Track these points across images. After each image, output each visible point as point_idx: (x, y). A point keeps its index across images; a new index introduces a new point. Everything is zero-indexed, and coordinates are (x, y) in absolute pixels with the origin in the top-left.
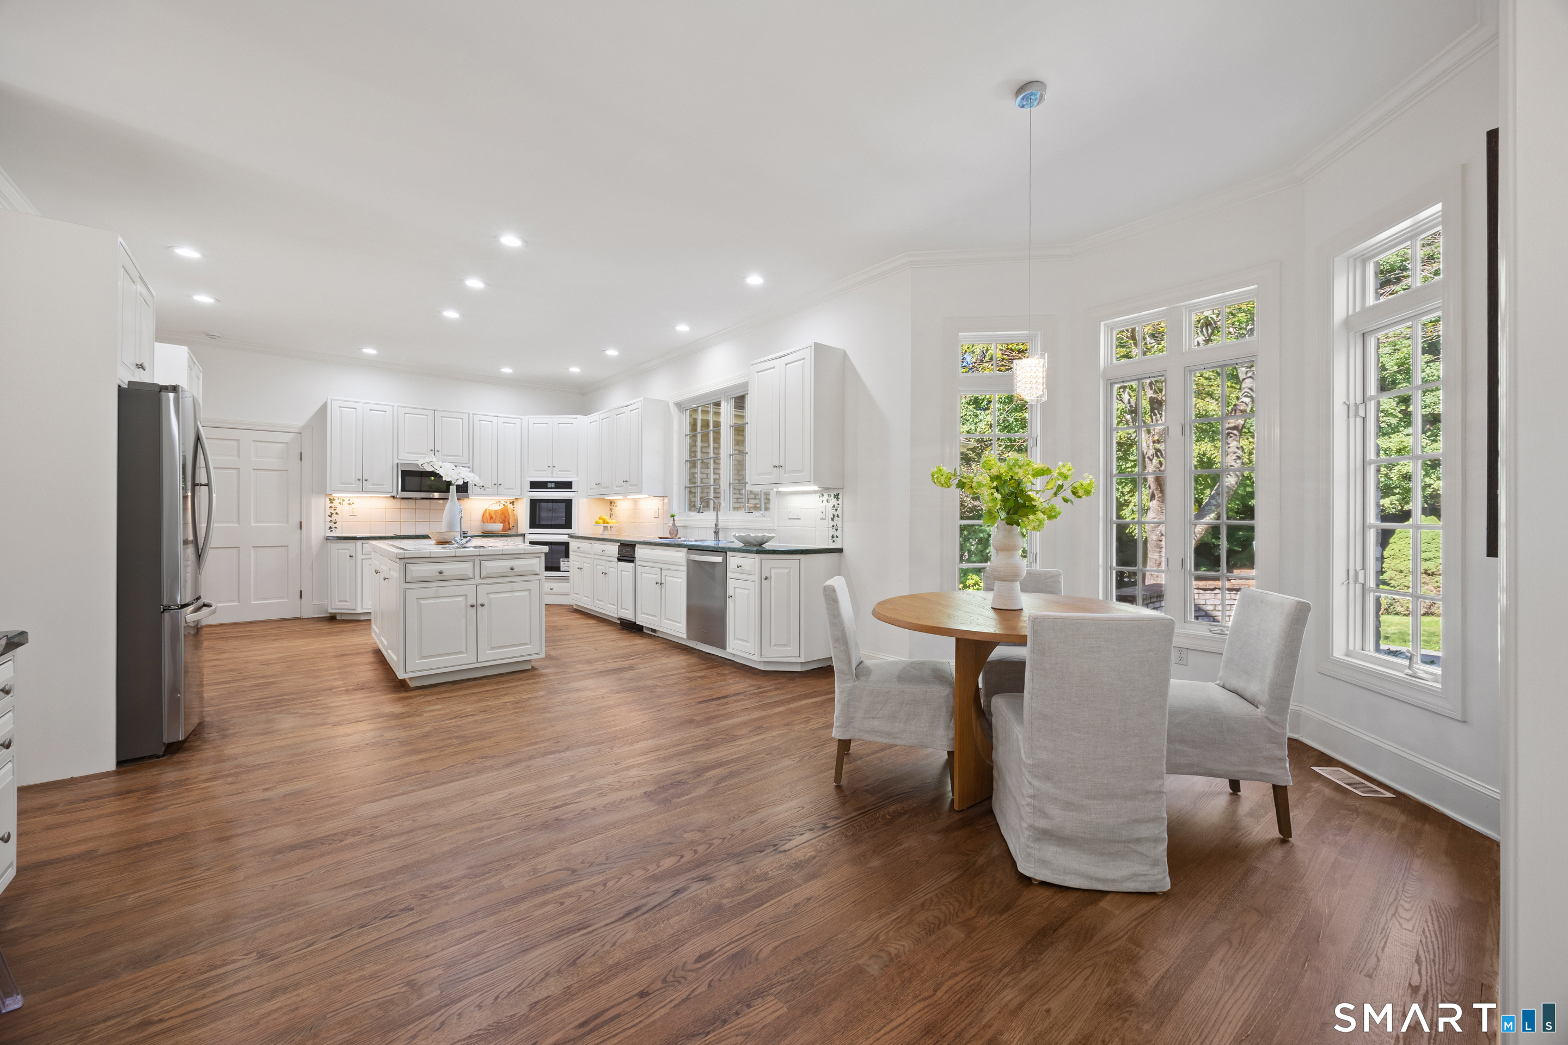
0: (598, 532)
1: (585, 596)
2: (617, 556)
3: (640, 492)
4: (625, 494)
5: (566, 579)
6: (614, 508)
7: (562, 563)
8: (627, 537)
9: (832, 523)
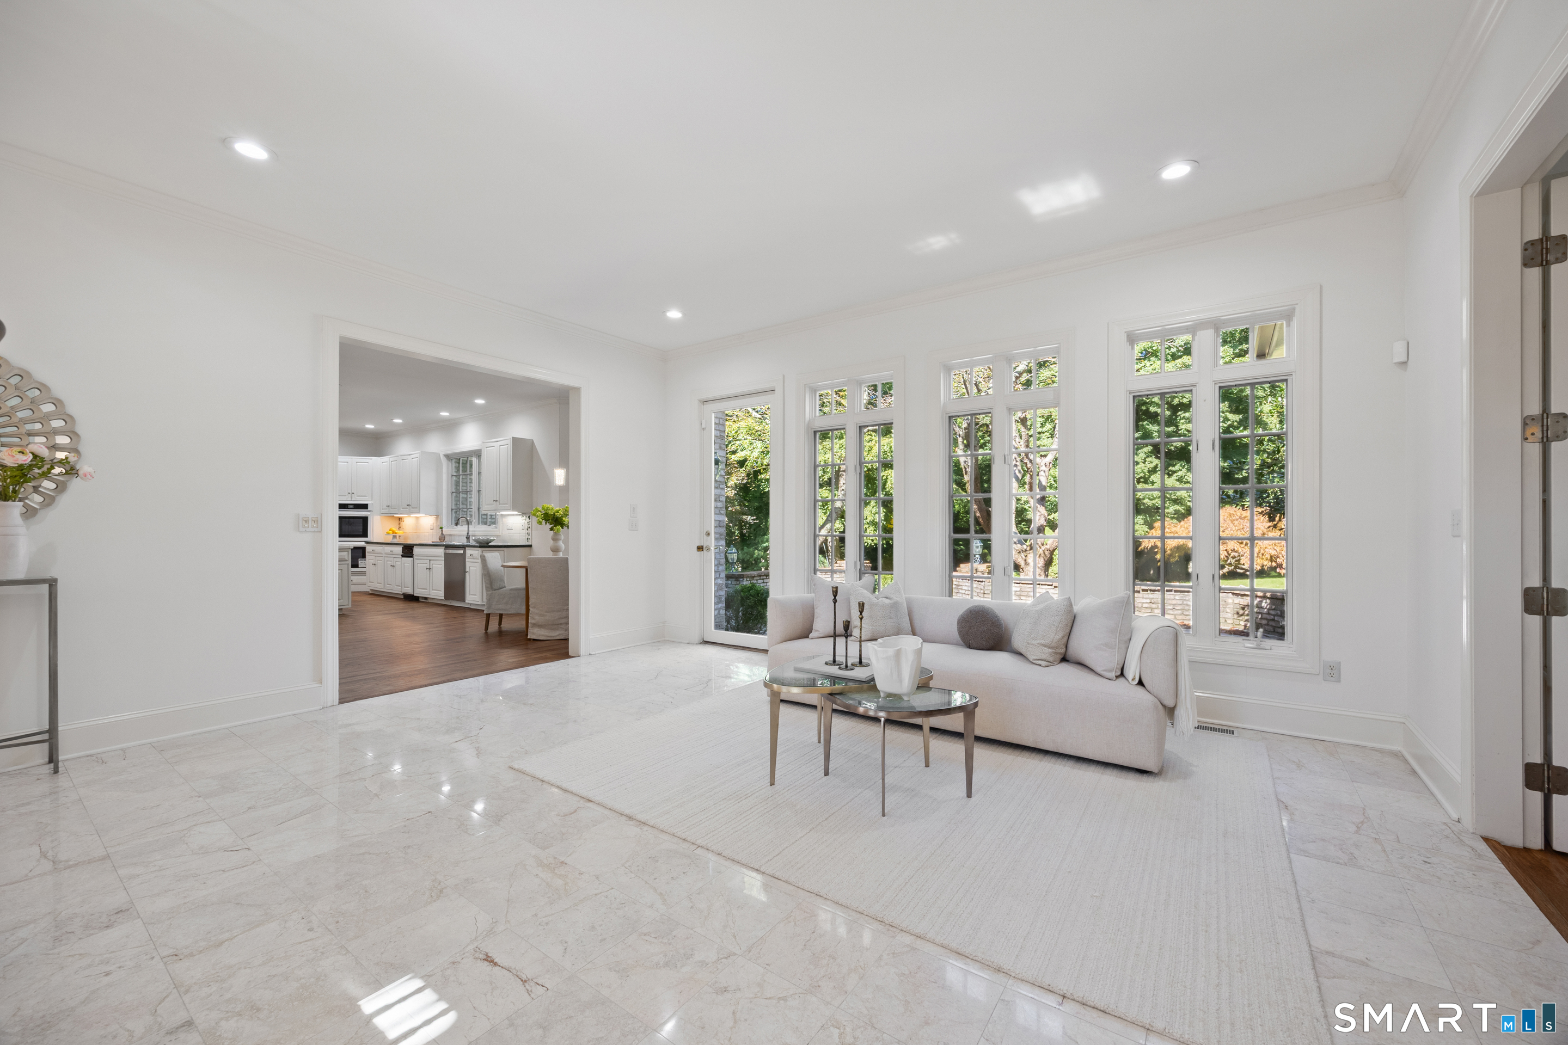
0: (389, 539)
1: (378, 583)
2: (401, 554)
3: (419, 512)
4: (410, 513)
5: (364, 573)
6: (401, 523)
7: (359, 562)
8: (410, 542)
9: (527, 532)
